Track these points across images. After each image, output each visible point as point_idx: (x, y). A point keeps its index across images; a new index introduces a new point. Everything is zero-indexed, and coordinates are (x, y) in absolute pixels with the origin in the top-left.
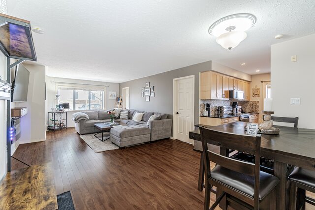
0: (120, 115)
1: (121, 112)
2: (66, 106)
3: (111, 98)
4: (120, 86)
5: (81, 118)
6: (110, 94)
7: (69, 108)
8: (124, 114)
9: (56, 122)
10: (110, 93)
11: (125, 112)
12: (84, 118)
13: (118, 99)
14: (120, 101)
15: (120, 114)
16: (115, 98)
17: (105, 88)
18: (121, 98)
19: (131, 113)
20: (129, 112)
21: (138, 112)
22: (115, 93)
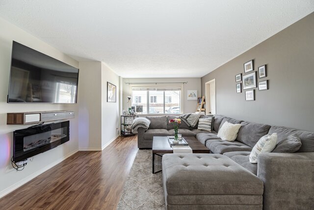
0: (198, 124)
1: (201, 120)
2: (139, 109)
3: (190, 98)
4: (203, 80)
5: (138, 127)
6: (189, 94)
7: (142, 111)
8: (205, 123)
9: (127, 127)
10: (189, 92)
11: (205, 120)
12: (143, 126)
13: (199, 100)
14: (202, 103)
15: (198, 122)
16: (196, 98)
17: (182, 85)
18: (203, 97)
19: (217, 122)
20: (214, 120)
21: (230, 120)
22: (195, 92)
